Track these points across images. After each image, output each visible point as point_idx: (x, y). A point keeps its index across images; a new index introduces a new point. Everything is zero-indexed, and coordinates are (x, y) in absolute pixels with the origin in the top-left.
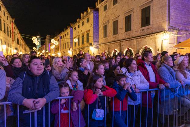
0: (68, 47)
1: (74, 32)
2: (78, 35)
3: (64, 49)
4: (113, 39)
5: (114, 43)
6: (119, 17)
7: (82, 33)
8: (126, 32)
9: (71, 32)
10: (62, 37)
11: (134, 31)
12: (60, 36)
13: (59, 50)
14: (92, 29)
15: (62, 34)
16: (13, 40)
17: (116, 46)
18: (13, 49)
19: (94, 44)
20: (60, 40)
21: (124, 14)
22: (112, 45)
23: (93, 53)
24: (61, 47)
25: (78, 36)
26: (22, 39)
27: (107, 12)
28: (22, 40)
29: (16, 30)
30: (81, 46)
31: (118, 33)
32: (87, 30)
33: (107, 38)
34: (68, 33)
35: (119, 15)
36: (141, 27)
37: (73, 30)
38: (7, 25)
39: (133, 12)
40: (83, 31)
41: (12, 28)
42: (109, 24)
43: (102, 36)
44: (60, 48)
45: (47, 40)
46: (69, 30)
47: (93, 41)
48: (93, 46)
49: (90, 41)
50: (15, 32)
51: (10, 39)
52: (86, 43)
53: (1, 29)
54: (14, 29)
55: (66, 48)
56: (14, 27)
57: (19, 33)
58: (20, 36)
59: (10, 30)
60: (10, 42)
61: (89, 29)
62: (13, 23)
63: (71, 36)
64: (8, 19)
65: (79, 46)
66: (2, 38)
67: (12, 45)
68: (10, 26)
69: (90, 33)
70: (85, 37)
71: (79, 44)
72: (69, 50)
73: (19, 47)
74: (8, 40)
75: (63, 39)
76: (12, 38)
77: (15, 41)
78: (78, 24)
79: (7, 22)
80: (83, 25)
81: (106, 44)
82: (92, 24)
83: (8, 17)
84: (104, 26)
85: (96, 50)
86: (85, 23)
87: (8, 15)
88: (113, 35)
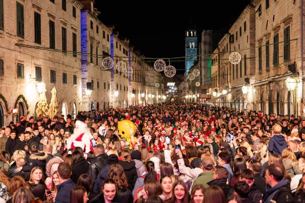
0: (245, 74)
1: (259, 23)
2: (265, 32)
3: (237, 77)
7: (274, 24)
9: (251, 22)
10: (233, 35)
13: (229, 80)
14: (299, 12)
15: (233, 30)
16: (83, 62)
18: (83, 85)
19: (303, 68)
20: (230, 47)
23: (299, 100)
24: (232, 69)
25: (265, 36)
30: (272, 72)
32: (286, 16)
34: (245, 23)
37: (257, 14)
38: (62, 25)
40: (279, 19)
41: (79, 30)
44: (230, 75)
45: (202, 45)
46: (246, 16)
47: (300, 55)
48: (301, 74)
49: (292, 57)
50: (92, 38)
51: (73, 59)
52: (283, 61)
53: (38, 39)
54: (92, 27)
55: (241, 77)
56: (92, 23)
57: (111, 35)
58: (117, 43)
59: (74, 36)
60: (73, 67)
61: (291, 12)
62: (86, 13)
63: (253, 35)
64: (64, 8)
65: (268, 71)
66: (40, 63)
67: (79, 76)
68: (77, 23)
69: (294, 26)
70: (281, 39)
71: (268, 65)
72: (247, 81)
73: (112, 77)
74: (63, 64)
75: (236, 44)
76: (79, 56)
77: (92, 62)
79: (62, 15)
83: (64, 1)
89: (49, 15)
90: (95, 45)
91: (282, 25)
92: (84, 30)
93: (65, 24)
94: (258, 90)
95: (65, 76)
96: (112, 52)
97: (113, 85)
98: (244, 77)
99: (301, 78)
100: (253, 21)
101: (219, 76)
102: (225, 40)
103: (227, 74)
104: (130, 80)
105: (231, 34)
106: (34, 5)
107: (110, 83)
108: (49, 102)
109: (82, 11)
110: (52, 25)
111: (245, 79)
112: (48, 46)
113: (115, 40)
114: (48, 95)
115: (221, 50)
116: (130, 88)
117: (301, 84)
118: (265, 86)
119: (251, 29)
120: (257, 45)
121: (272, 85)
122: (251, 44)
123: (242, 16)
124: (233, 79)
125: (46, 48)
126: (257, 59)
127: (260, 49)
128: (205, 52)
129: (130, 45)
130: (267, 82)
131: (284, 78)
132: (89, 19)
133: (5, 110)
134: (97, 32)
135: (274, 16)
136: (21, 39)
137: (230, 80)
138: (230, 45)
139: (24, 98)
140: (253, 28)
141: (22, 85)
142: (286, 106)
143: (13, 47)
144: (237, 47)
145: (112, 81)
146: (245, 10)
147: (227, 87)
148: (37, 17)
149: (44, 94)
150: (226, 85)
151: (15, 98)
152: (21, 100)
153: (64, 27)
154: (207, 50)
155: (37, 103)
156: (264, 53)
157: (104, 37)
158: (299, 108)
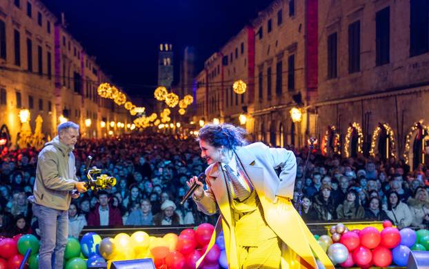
0: (242, 102)
1: (259, 46)
2: (267, 58)
3: (232, 104)
4: (349, 87)
5: (352, 103)
6: (362, 9)
7: (277, 50)
8: (377, 66)
9: (249, 44)
10: (227, 57)
11: (396, 65)
12: (222, 55)
13: (221, 108)
14: (303, 41)
15: (227, 50)
16: (58, 85)
17: (356, 113)
18: (58, 114)
19: (308, 98)
20: (223, 71)
21: (375, 2)
22: (347, 108)
23: (303, 131)
24: (225, 95)
25: (267, 61)
26: (97, 68)
28: (95, 72)
29: (72, 48)
30: (274, 101)
31: (361, 68)
32: (290, 43)
33: (336, 80)
34: (242, 45)
35: (364, 5)
36: (408, 54)
37: (257, 37)
39: (395, 1)
40: (283, 45)
41: (53, 47)
42: (340, 30)
43: (326, 74)
44: (223, 101)
45: (185, 64)
46: (244, 37)
47: (304, 86)
48: (306, 104)
49: (297, 86)
50: (65, 57)
51: (48, 82)
52: (287, 90)
53: (18, 62)
54: (64, 44)
55: (237, 104)
56: (64, 38)
57: (82, 52)
58: (87, 61)
59: (49, 55)
60: (48, 92)
61: (296, 39)
62: (59, 27)
63: (252, 59)
64: (40, 23)
65: (269, 99)
66: (19, 87)
67: (54, 102)
68: (50, 39)
69: (298, 55)
70: (285, 67)
71: (269, 93)
72: (245, 111)
73: (83, 102)
74: (39, 88)
75: (230, 67)
76: (53, 79)
77: (64, 85)
78: (268, 18)
79: (38, 31)
80: (280, 21)
81: (333, 102)
82: (303, 21)
83: (40, 16)
84: (328, 34)
85: (313, 118)
86: (286, 16)
87: (41, 9)
88: (349, 73)
89: (28, 32)
91: (286, 52)
92: (57, 46)
93: (41, 41)
94: (258, 120)
95: (41, 102)
96: (83, 72)
97: (83, 111)
98: (242, 105)
99: (306, 108)
100: (252, 43)
101: (207, 103)
102: (215, 60)
103: (219, 101)
104: (99, 106)
105: (225, 55)
106: (14, 22)
107: (81, 109)
108: (33, 132)
109: (56, 25)
110: (29, 42)
111: (243, 108)
112: (26, 68)
113: (85, 57)
114: (32, 124)
115: (210, 72)
116: (99, 115)
117: (306, 114)
118: (266, 116)
119: (249, 51)
120: (257, 73)
121: (273, 115)
122: (249, 69)
123: (239, 36)
124: (227, 105)
125: (25, 71)
126: (257, 86)
127: (261, 75)
128: (189, 73)
129: (97, 62)
130: (269, 112)
131: (289, 108)
132: (63, 34)
134: (69, 49)
135: (277, 42)
136: (3, 60)
137: (223, 108)
138: (223, 67)
139: (7, 128)
140: (252, 50)
141: (5, 113)
142: (289, 137)
144: (232, 70)
145: (83, 107)
146: (243, 30)
147: (218, 116)
148: (17, 35)
149: (28, 124)
150: (217, 112)
152: (5, 130)
153: (40, 45)
154: (192, 70)
155: (19, 134)
156: (265, 80)
157: (75, 55)
158: (304, 139)
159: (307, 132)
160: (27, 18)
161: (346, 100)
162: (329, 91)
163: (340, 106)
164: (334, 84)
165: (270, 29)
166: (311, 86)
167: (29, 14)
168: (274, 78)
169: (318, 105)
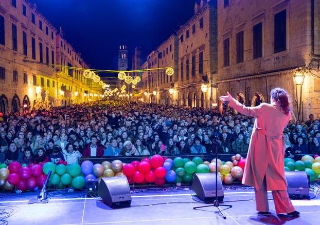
0: (171, 81)
1: (181, 47)
2: (186, 54)
3: (164, 82)
4: (237, 72)
5: (239, 81)
6: (245, 24)
7: (192, 49)
8: (254, 58)
9: (175, 45)
10: (161, 53)
11: (266, 58)
12: (158, 52)
13: (157, 84)
14: (208, 43)
15: (161, 49)
16: (58, 70)
17: (241, 87)
19: (212, 78)
20: (159, 61)
21: (252, 20)
22: (236, 85)
23: (209, 98)
24: (160, 77)
25: (186, 56)
26: (81, 60)
27: (228, 11)
30: (191, 80)
31: (244, 60)
32: (200, 45)
33: (229, 67)
34: (171, 46)
35: (246, 22)
36: (273, 52)
37: (180, 41)
39: (265, 19)
40: (195, 46)
42: (231, 37)
43: (222, 64)
44: (159, 80)
45: (136, 58)
46: (172, 41)
47: (209, 70)
48: (210, 82)
49: (204, 71)
50: (62, 54)
51: (52, 69)
52: (198, 73)
53: (34, 57)
54: (62, 46)
55: (167, 82)
56: (62, 42)
57: (72, 50)
58: (75, 56)
59: (53, 52)
60: (52, 75)
61: (204, 42)
62: (59, 36)
63: (177, 54)
64: (47, 34)
65: (188, 79)
66: (35, 72)
67: (56, 81)
68: (53, 43)
69: (205, 52)
70: (197, 59)
71: (188, 75)
72: (172, 86)
74: (47, 73)
75: (163, 59)
76: (55, 67)
77: (62, 71)
78: (186, 30)
79: (46, 38)
80: (194, 31)
81: (227, 81)
82: (208, 32)
83: (47, 28)
84: (224, 39)
85: (215, 90)
86: (198, 28)
87: (48, 25)
88: (237, 63)
89: (40, 39)
90: (63, 58)
91: (198, 50)
92: (57, 47)
93: (48, 44)
94: (181, 91)
95: (48, 82)
96: (73, 63)
97: (74, 87)
98: (170, 83)
99: (210, 84)
100: (177, 45)
101: (149, 81)
102: (154, 55)
103: (156, 80)
104: (83, 84)
106: (31, 33)
107: (72, 86)
108: (44, 100)
109: (57, 34)
110: (41, 45)
111: (171, 84)
112: (39, 61)
113: (74, 54)
114: (43, 95)
115: (150, 62)
116: (83, 89)
117: (210, 88)
118: (186, 89)
119: (175, 50)
120: (180, 63)
121: (190, 88)
122: (175, 60)
123: (168, 40)
124: (161, 83)
125: (38, 63)
126: (180, 71)
127: (182, 64)
128: (137, 63)
129: (81, 57)
130: (187, 87)
131: (200, 84)
132: (61, 40)
133: (18, 106)
134: (65, 49)
135: (192, 43)
136: (26, 56)
137: (159, 84)
138: (158, 59)
139: (28, 97)
140: (177, 49)
141: (27, 88)
142: (200, 102)
143: (22, 62)
144: (164, 61)
145: (73, 84)
146: (171, 37)
147: (156, 90)
148: (33, 40)
149: (40, 95)
150: (155, 87)
151: (23, 97)
152: (26, 99)
153: (47, 46)
154: (139, 61)
155: (35, 101)
156: (185, 67)
157: (68, 52)
158: (209, 103)
159: (211, 99)
160: (40, 30)
161: (235, 80)
162: (224, 74)
163: (231, 83)
164: (227, 70)
165: (188, 36)
166: (213, 71)
167: (41, 28)
168: (190, 66)
169: (218, 82)
